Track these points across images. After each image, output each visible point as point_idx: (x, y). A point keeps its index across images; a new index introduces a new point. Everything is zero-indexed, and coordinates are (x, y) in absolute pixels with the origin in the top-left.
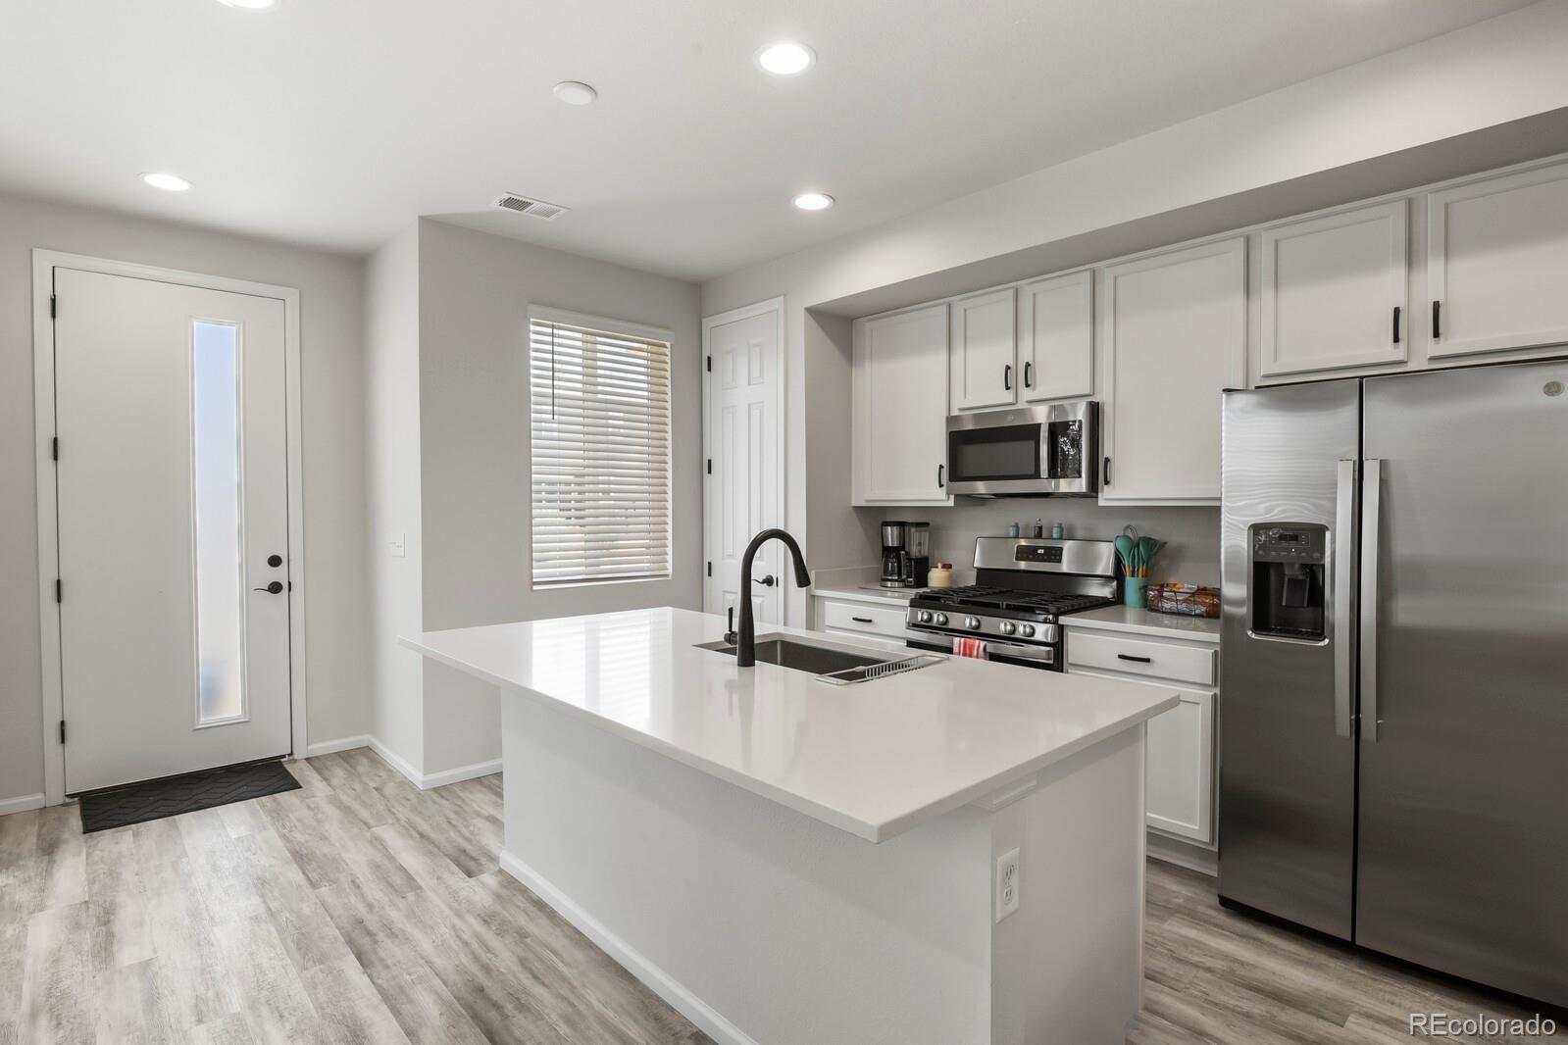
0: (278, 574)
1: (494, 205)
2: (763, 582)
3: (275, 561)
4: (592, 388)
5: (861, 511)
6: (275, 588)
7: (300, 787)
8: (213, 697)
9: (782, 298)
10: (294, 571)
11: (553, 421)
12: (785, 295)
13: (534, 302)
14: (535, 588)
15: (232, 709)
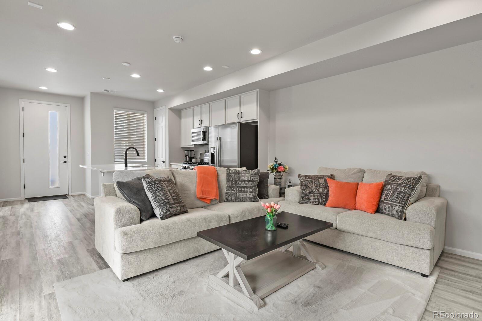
0: (66, 159)
1: (103, 91)
2: (162, 162)
3: (65, 157)
4: (129, 124)
5: (182, 148)
6: (65, 162)
7: (68, 198)
8: (53, 182)
9: (165, 106)
10: (69, 159)
11: (119, 130)
12: (166, 105)
13: (115, 107)
14: (115, 162)
15: (57, 185)
